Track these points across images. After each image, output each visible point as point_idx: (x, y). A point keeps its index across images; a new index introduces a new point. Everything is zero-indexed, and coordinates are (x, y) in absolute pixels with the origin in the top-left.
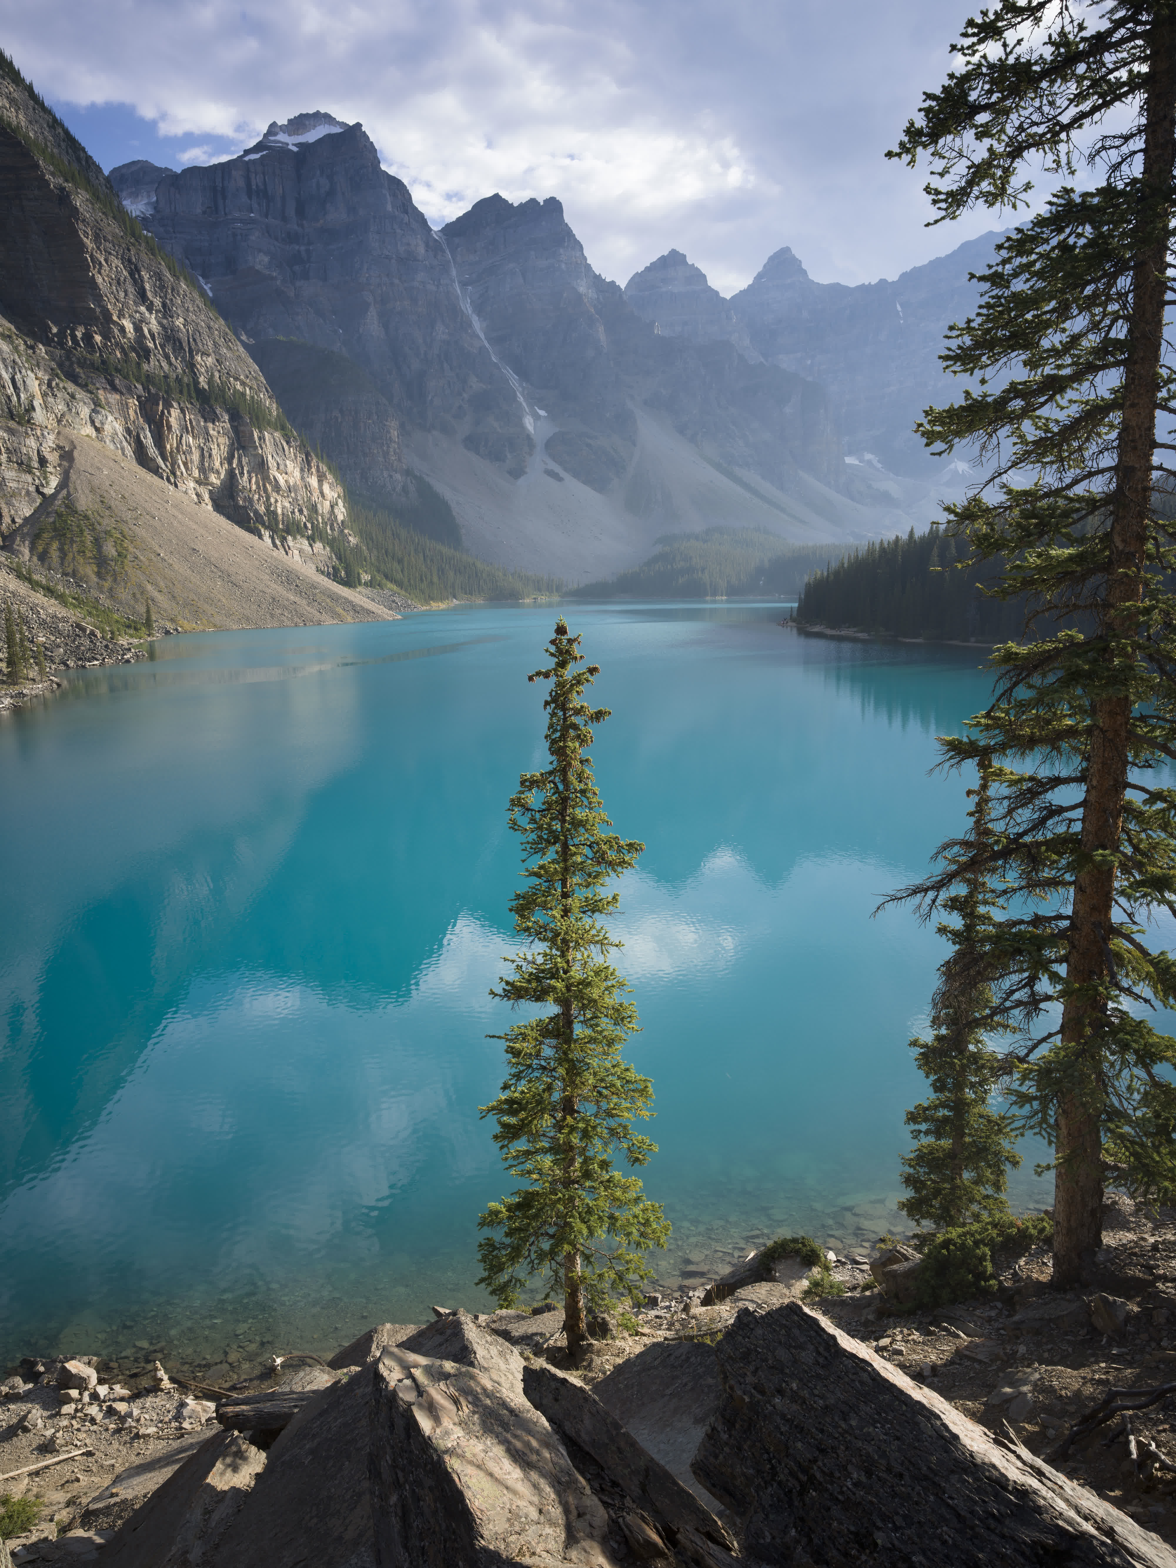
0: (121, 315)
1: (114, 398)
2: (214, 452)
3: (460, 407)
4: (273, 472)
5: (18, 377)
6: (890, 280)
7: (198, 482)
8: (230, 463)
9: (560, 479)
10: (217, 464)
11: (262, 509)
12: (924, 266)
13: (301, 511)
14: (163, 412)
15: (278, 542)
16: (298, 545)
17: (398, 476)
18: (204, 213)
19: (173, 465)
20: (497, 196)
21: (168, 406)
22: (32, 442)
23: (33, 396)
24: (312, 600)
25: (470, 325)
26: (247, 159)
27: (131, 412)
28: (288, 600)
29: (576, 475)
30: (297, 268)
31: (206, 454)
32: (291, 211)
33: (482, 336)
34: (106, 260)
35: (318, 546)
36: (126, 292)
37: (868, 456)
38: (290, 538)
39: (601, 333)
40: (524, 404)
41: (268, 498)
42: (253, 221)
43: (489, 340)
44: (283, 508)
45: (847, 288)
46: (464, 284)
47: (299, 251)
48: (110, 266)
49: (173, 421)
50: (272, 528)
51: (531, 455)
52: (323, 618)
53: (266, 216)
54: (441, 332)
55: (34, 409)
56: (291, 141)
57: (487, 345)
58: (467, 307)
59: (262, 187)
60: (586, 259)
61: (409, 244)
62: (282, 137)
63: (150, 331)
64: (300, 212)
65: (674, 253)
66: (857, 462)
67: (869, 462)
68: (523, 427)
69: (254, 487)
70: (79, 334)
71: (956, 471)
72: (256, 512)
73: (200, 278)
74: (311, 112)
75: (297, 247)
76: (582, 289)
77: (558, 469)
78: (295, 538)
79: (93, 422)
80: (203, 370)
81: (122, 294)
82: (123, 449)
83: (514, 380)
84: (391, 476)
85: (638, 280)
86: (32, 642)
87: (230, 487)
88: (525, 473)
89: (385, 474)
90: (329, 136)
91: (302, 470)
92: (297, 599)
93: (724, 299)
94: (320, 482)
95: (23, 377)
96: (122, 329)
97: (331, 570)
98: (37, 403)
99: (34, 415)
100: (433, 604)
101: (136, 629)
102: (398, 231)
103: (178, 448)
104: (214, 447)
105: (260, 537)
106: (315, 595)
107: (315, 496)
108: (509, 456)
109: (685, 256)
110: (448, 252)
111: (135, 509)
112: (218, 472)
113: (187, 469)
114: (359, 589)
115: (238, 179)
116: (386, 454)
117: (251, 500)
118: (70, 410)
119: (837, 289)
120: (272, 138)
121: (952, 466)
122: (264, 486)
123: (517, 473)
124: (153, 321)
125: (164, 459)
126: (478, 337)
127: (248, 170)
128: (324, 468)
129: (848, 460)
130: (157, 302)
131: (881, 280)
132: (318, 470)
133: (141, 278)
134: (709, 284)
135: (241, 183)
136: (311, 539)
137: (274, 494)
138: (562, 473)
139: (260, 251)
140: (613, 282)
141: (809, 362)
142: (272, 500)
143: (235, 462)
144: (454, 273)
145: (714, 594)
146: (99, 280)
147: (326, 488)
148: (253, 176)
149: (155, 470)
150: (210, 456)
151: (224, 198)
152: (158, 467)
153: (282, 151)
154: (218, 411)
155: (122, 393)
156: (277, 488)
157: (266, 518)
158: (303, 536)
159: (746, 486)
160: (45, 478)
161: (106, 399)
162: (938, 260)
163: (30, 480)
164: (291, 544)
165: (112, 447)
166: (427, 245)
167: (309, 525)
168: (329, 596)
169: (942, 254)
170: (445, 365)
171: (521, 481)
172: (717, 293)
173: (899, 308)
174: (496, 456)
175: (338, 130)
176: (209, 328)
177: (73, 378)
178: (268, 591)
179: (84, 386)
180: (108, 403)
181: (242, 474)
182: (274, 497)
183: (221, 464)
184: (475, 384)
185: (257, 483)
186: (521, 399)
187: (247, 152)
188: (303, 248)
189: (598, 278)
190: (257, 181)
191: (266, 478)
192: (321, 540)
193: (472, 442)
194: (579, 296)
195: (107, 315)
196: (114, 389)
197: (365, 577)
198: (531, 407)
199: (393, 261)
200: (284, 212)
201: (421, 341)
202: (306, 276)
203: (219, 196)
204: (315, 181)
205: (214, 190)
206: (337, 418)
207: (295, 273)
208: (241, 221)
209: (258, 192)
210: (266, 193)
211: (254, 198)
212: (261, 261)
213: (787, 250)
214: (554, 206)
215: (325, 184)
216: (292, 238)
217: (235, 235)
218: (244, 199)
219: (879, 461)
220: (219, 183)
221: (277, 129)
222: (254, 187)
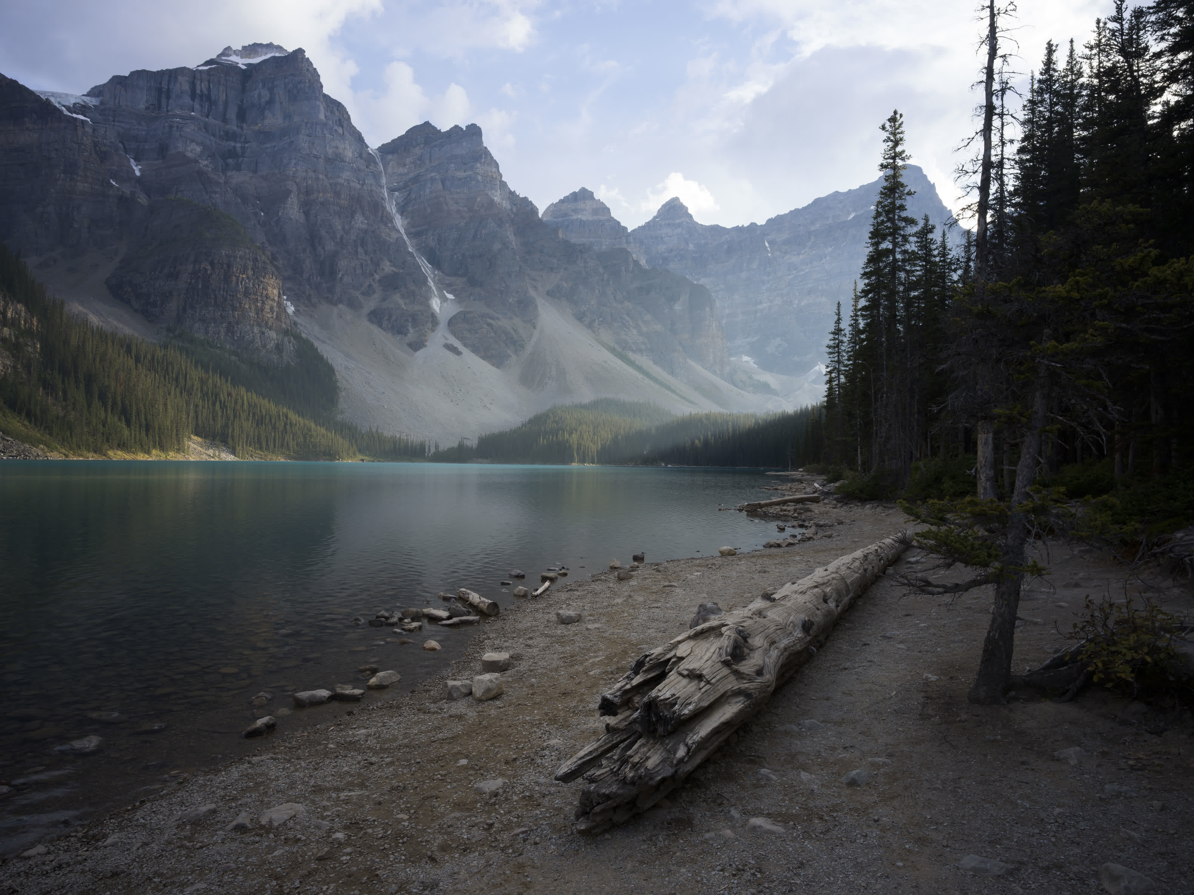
3: (370, 285)
6: (759, 224)
9: (458, 353)
12: (786, 215)
17: (273, 334)
18: (147, 108)
20: (427, 124)
25: (391, 220)
26: (196, 70)
29: (475, 350)
30: (230, 161)
32: (232, 114)
33: (402, 231)
37: (746, 358)
40: (434, 288)
42: (192, 118)
43: (408, 234)
45: (724, 228)
46: (392, 190)
47: (235, 147)
51: (433, 331)
53: (207, 116)
54: (360, 222)
56: (242, 62)
57: (406, 238)
58: (392, 208)
59: (205, 92)
60: (501, 176)
61: (337, 147)
62: (234, 58)
64: (242, 116)
65: (584, 190)
67: (747, 362)
68: (429, 307)
73: (132, 161)
74: (265, 43)
75: (233, 144)
76: (496, 199)
77: (457, 344)
83: (426, 267)
84: (263, 333)
85: (555, 209)
88: (425, 346)
89: (256, 330)
90: (272, 59)
93: (626, 229)
102: (328, 135)
108: (411, 330)
109: (592, 193)
110: (381, 165)
115: (183, 84)
116: (260, 311)
119: (717, 230)
120: (223, 58)
121: (817, 368)
123: (417, 346)
126: (398, 231)
127: (194, 77)
131: (752, 224)
134: (612, 215)
135: (186, 87)
138: (462, 348)
139: (192, 141)
140: (525, 199)
144: (384, 180)
148: (198, 83)
151: (168, 98)
153: (231, 68)
159: (639, 369)
162: (797, 211)
166: (362, 158)
169: (800, 207)
170: (360, 250)
171: (420, 353)
172: (619, 223)
173: (767, 245)
174: (399, 330)
184: (387, 267)
186: (431, 284)
188: (238, 145)
189: (513, 193)
190: (201, 87)
193: (376, 317)
198: (440, 290)
199: (321, 160)
200: (225, 114)
201: (340, 228)
202: (238, 168)
203: (164, 96)
204: (257, 92)
205: (160, 90)
206: (206, 270)
207: (227, 165)
208: (181, 117)
209: (201, 96)
210: (209, 98)
211: (197, 100)
212: (193, 150)
213: (676, 199)
214: (474, 131)
215: (266, 95)
216: (230, 136)
217: (171, 127)
218: (187, 100)
219: (754, 363)
220: (165, 85)
221: (230, 52)
222: (198, 92)
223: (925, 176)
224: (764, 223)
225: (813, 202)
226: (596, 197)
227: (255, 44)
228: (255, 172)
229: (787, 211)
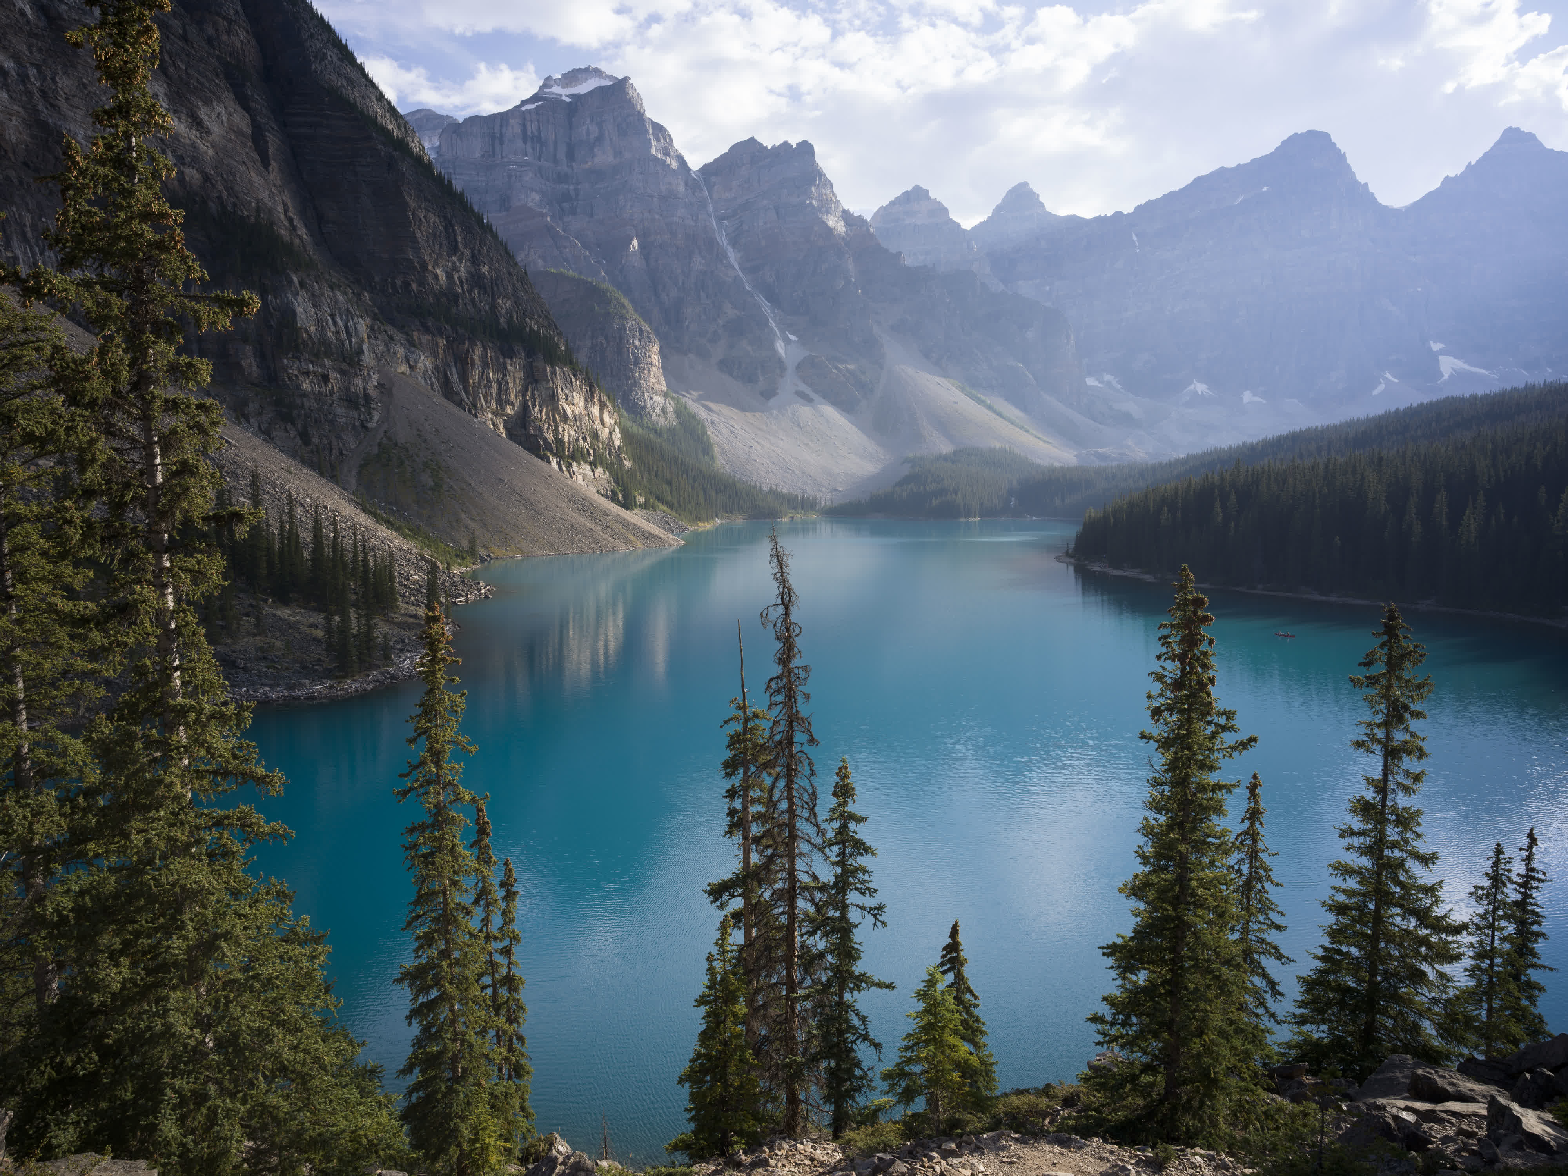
0: (436, 264)
1: (426, 338)
2: (511, 385)
3: (715, 332)
4: (563, 404)
5: (351, 323)
6: (1125, 212)
7: (495, 413)
8: (524, 396)
9: (812, 402)
10: (513, 396)
11: (550, 437)
12: (1158, 199)
13: (584, 439)
14: (468, 350)
15: (564, 468)
16: (582, 472)
17: (658, 399)
18: (483, 156)
19: (474, 399)
20: (752, 140)
21: (473, 344)
22: (359, 382)
23: (363, 341)
24: (606, 527)
25: (725, 256)
26: (523, 109)
27: (440, 351)
28: (584, 526)
29: (826, 396)
30: (565, 205)
31: (503, 388)
32: (562, 154)
33: (736, 266)
34: (425, 217)
35: (599, 470)
36: (441, 246)
37: (1108, 377)
38: (574, 464)
39: (850, 265)
40: (776, 329)
41: (557, 427)
42: (527, 164)
43: (743, 269)
44: (570, 436)
45: (1083, 219)
46: (720, 219)
47: (568, 190)
48: (428, 222)
49: (476, 358)
50: (560, 455)
51: (782, 377)
52: (616, 545)
53: (539, 159)
54: (698, 263)
55: (362, 352)
56: (564, 93)
57: (741, 274)
58: (722, 240)
59: (536, 133)
60: (836, 197)
61: (670, 184)
62: (556, 89)
63: (459, 278)
64: (571, 155)
65: (917, 188)
66: (1096, 384)
67: (1109, 383)
68: (775, 351)
69: (544, 417)
70: (398, 282)
71: (1196, 393)
72: (545, 440)
74: (583, 67)
75: (566, 187)
76: (831, 224)
77: (808, 390)
78: (579, 464)
79: (408, 360)
80: (503, 312)
81: (437, 247)
82: (432, 385)
83: (766, 307)
84: (653, 400)
85: (884, 213)
86: (408, 579)
87: (524, 417)
88: (776, 394)
89: (646, 396)
90: (600, 89)
91: (586, 400)
92: (593, 526)
93: (964, 231)
94: (601, 410)
95: (355, 324)
96: (436, 277)
97: (609, 493)
98: (365, 347)
99: (363, 357)
100: (700, 524)
101: (463, 559)
102: (660, 172)
103: (479, 382)
104: (511, 381)
105: (549, 462)
106: (608, 522)
107: (597, 424)
108: (761, 378)
109: (927, 191)
110: (705, 190)
111: (448, 442)
112: (513, 404)
113: (486, 402)
114: (636, 511)
115: (514, 126)
116: (647, 377)
117: (540, 429)
118: (389, 350)
119: (1074, 222)
120: (547, 90)
121: (1192, 387)
122: (554, 416)
123: (769, 394)
124: (462, 269)
125: (467, 393)
126: (733, 267)
127: (524, 119)
128: (605, 398)
129: (1091, 382)
130: (468, 252)
131: (1117, 212)
132: (600, 400)
133: (454, 231)
134: (951, 216)
135: (518, 130)
136: (593, 465)
137: (562, 424)
138: (813, 395)
139: (532, 190)
140: (860, 216)
141: (1048, 288)
142: (560, 429)
143: (529, 394)
144: (710, 208)
145: (968, 515)
146: (419, 235)
147: (606, 416)
148: (528, 124)
149: (460, 404)
150: (507, 389)
151: (502, 143)
152: (462, 400)
153: (556, 102)
154: (516, 348)
155: (433, 335)
156: (565, 417)
157: (554, 446)
158: (586, 462)
159: (991, 408)
160: (370, 414)
161: (419, 339)
162: (1172, 194)
163: (356, 416)
164: (575, 469)
165: (423, 382)
166: (686, 184)
167: (591, 451)
168: (620, 523)
169: (1176, 188)
170: (702, 293)
171: (774, 402)
172: (958, 225)
173: (1135, 238)
174: (749, 379)
175: (608, 83)
176: (510, 274)
177: (392, 322)
178: (567, 518)
179: (401, 328)
180: (421, 343)
181: (534, 405)
182: (562, 426)
183: (516, 396)
184: (730, 311)
185: (547, 414)
186: (772, 324)
187: (524, 103)
188: (571, 187)
189: (847, 213)
190: (532, 128)
191: (556, 409)
192: (601, 464)
193: (726, 365)
194: (830, 230)
195: (424, 266)
196: (427, 330)
197: (641, 500)
198: (782, 332)
199: (655, 199)
200: (555, 155)
201: (679, 271)
202: (573, 212)
203: (497, 141)
204: (585, 127)
205: (493, 136)
206: (602, 344)
207: (563, 210)
208: (516, 164)
209: (532, 138)
210: (539, 138)
211: (529, 144)
212: (533, 199)
213: (1025, 185)
214: (806, 148)
215: (594, 130)
216: (562, 178)
217: (510, 176)
218: (519, 144)
219: (1118, 382)
220: (497, 130)
221: (552, 83)
222: (529, 133)
223: (1334, 144)
224: (1131, 210)
225: (1192, 183)
226: (932, 195)
227: (573, 70)
228: (591, 216)
229: (1160, 195)
